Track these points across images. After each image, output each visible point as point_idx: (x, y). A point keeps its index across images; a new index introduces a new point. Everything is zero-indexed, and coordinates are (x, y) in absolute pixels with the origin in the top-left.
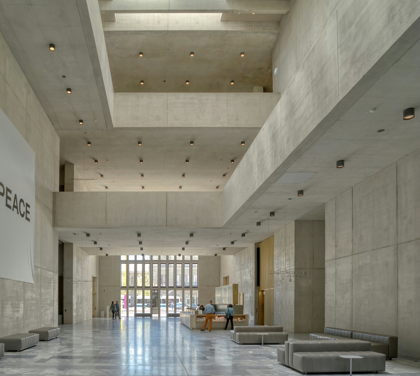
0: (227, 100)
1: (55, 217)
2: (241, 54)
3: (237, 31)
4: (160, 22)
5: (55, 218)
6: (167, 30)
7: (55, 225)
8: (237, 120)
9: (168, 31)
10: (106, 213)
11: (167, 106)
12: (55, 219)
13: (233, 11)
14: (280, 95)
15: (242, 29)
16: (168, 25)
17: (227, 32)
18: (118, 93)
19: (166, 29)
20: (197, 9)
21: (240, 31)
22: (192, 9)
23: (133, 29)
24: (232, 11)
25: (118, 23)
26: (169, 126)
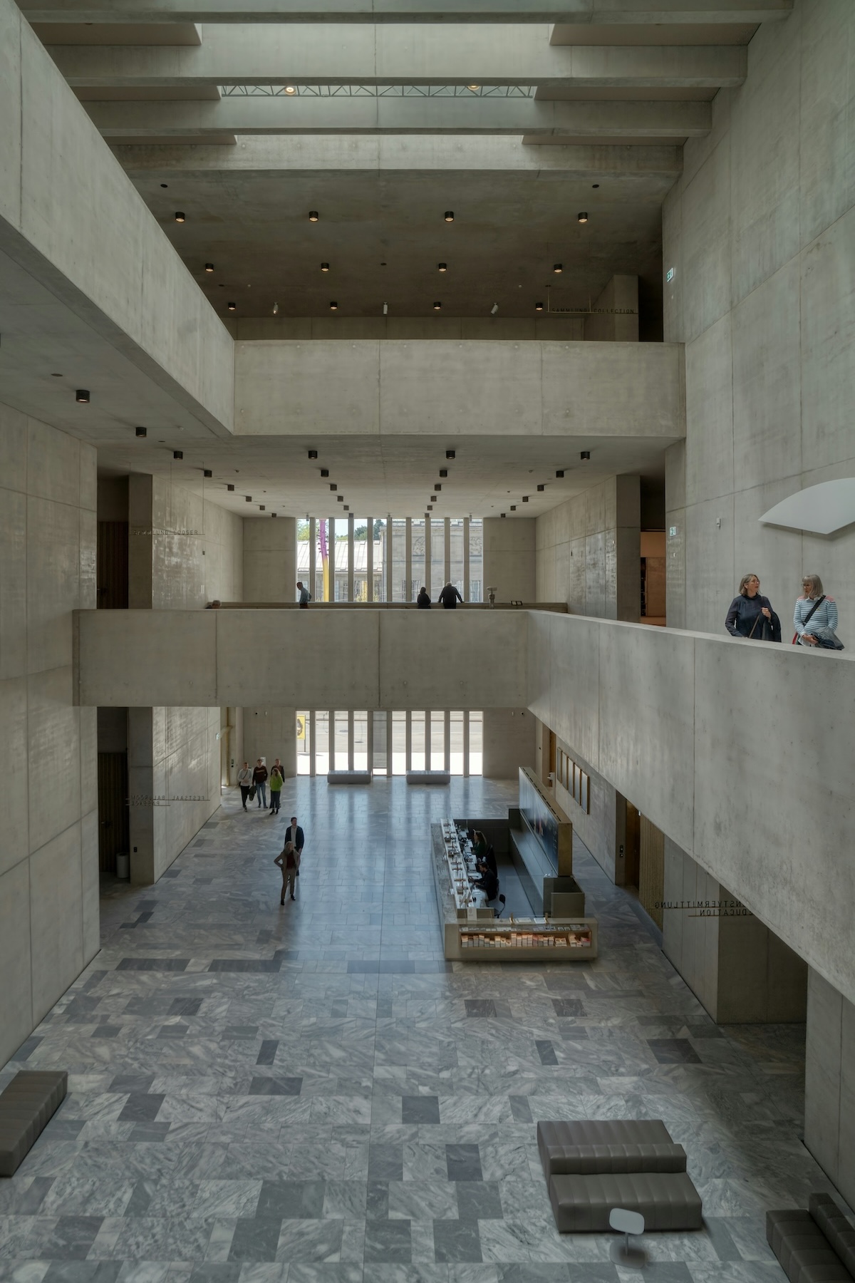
0: (542, 361)
1: (79, 679)
2: (580, 216)
3: (566, 172)
4: (357, 147)
5: (80, 682)
6: (376, 168)
7: (79, 701)
8: (567, 415)
9: (379, 170)
10: (217, 669)
11: (378, 377)
12: (79, 685)
13: (555, 131)
14: (684, 348)
15: (580, 166)
16: (379, 154)
17: (539, 173)
18: (246, 342)
19: (373, 166)
20: (456, 127)
21: (575, 172)
22: (440, 127)
23: (284, 166)
24: (553, 131)
25: (244, 149)
26: (384, 432)
